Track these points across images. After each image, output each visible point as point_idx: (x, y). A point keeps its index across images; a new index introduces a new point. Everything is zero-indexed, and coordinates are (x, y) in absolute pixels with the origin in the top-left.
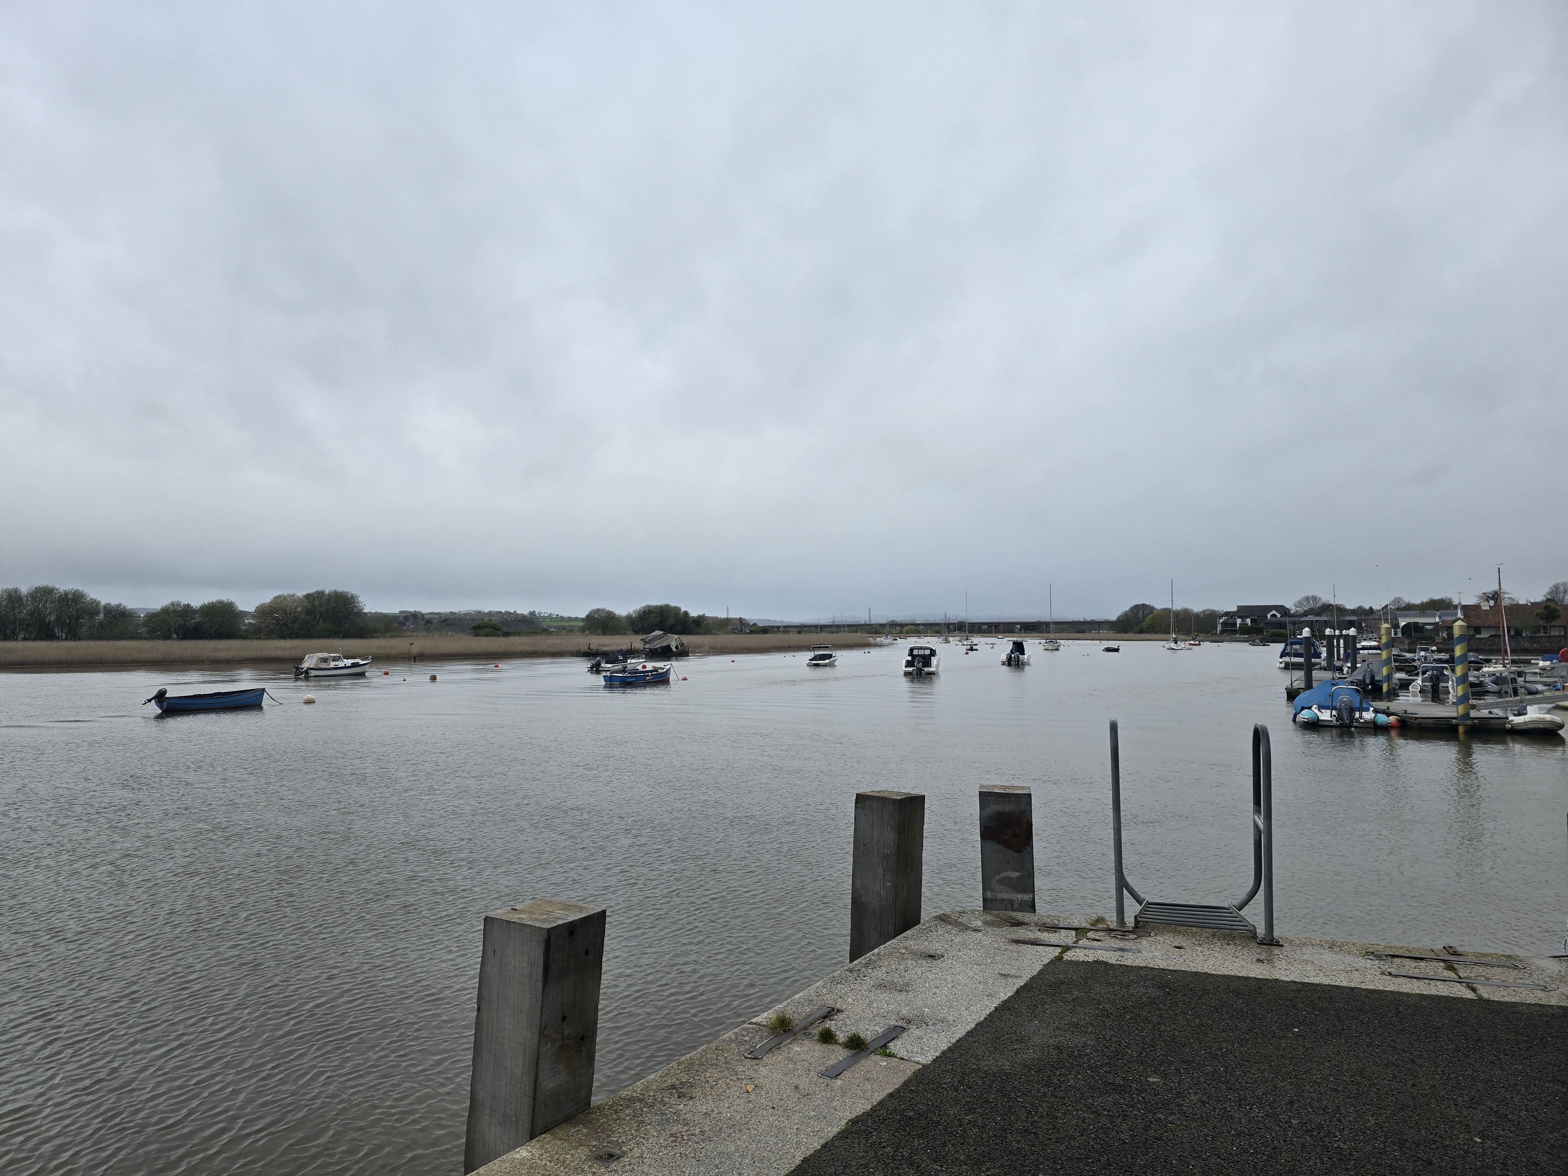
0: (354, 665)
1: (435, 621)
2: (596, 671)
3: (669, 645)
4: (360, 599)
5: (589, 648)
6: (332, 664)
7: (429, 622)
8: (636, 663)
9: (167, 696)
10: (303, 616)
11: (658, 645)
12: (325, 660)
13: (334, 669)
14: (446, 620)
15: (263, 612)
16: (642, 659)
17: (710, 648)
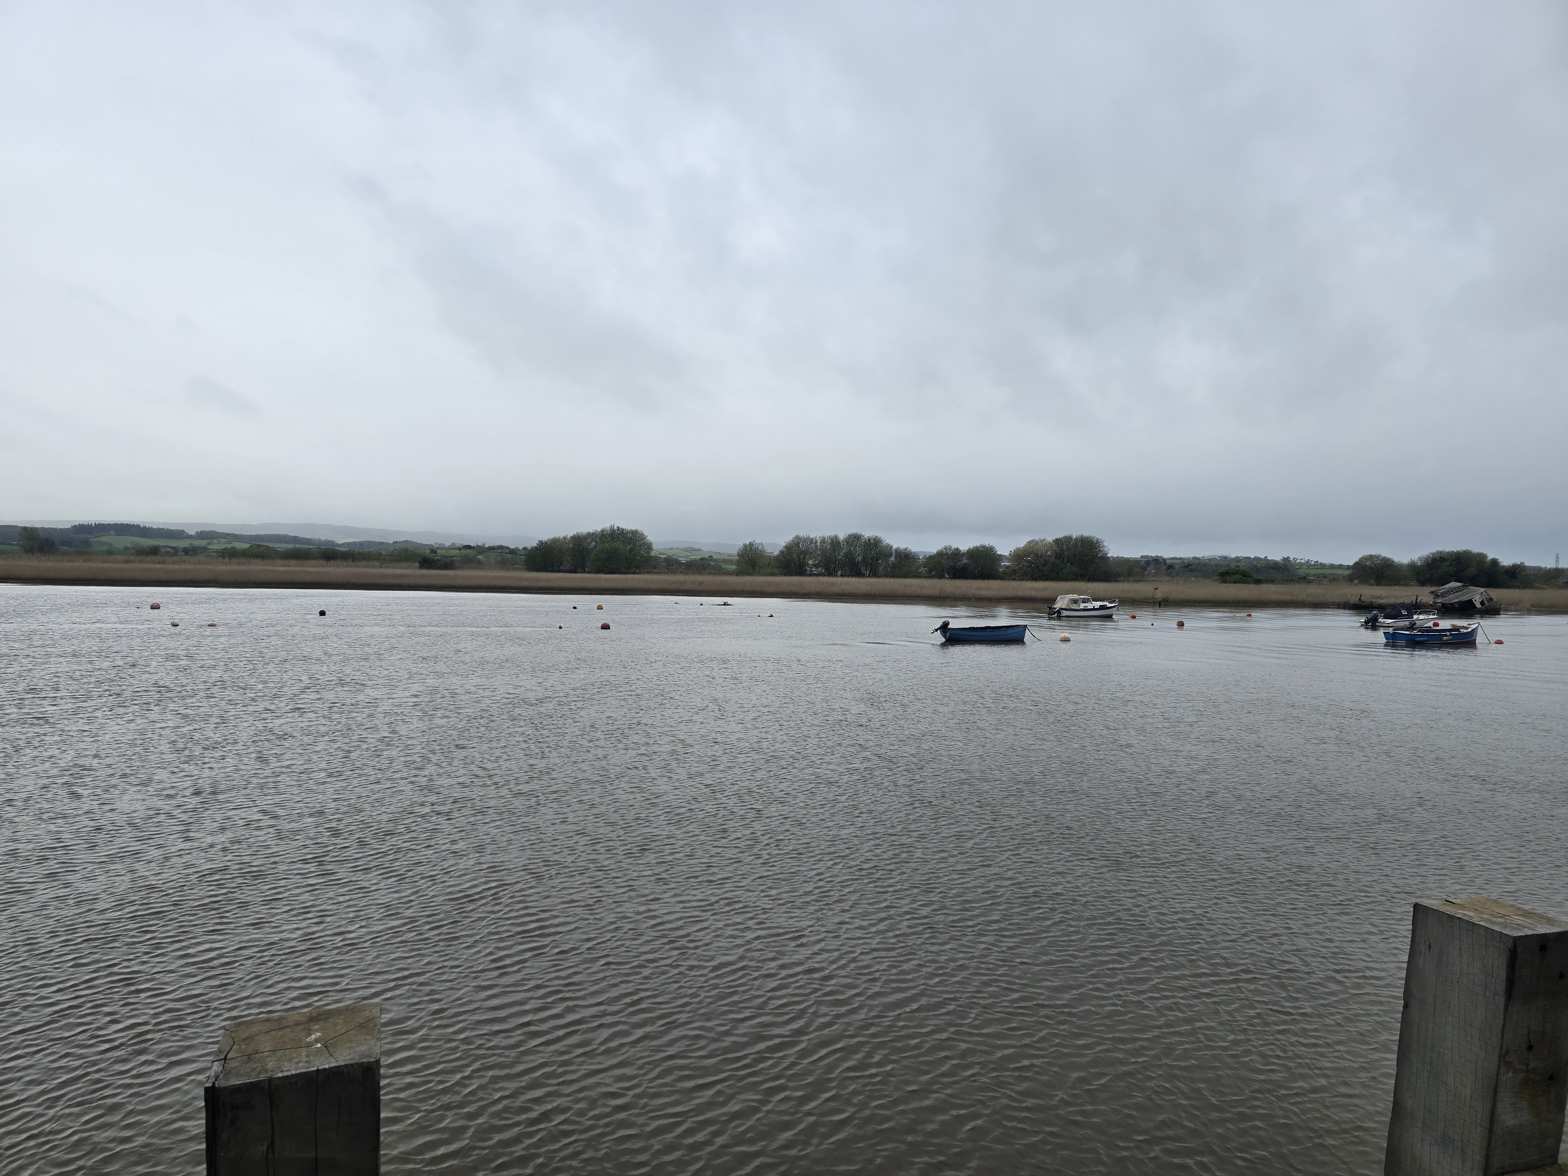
0: (1102, 608)
1: (1177, 567)
2: (1372, 626)
3: (1471, 600)
4: (1105, 544)
5: (1360, 599)
6: (1082, 606)
7: (1170, 567)
8: (1425, 620)
9: (949, 627)
10: (1052, 559)
11: (1454, 599)
12: (1075, 602)
13: (1084, 610)
14: (1189, 565)
15: (1019, 556)
16: (1434, 614)
17: (1532, 606)
